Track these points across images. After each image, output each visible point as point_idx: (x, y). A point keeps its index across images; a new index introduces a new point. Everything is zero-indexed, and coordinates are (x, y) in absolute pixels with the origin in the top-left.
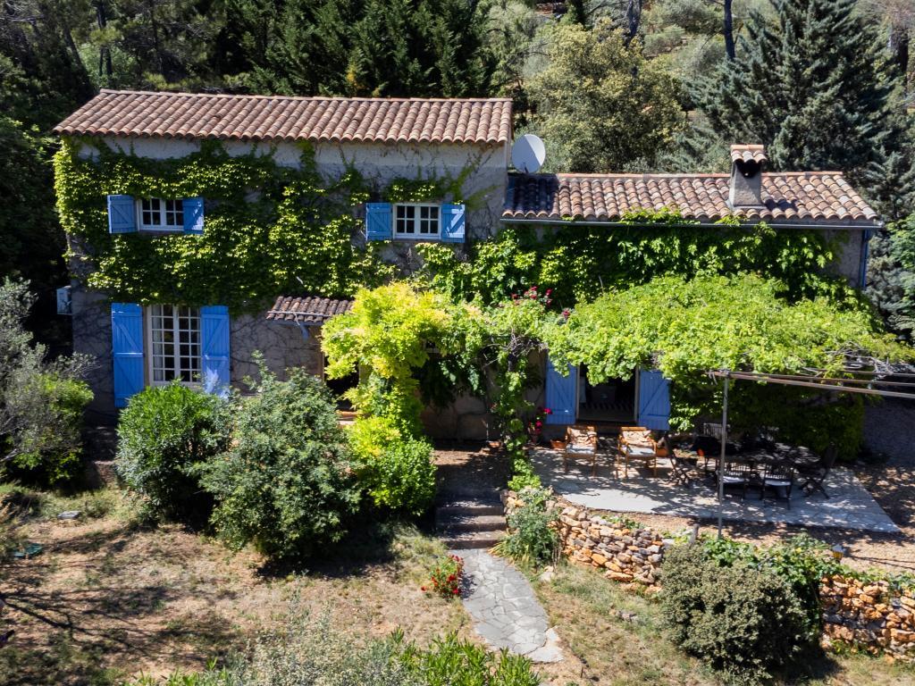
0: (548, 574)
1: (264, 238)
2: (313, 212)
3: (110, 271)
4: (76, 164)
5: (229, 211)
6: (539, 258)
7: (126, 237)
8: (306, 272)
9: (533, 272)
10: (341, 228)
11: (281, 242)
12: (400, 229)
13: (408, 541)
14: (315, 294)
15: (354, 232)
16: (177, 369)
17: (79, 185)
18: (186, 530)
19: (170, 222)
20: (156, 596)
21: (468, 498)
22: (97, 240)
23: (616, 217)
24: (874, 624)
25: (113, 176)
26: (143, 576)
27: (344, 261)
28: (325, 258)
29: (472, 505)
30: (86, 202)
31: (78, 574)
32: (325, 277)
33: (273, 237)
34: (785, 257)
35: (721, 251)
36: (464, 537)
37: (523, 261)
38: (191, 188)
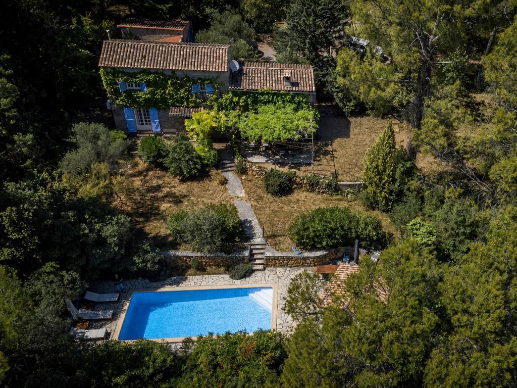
0: (244, 177)
1: (164, 93)
2: (177, 87)
3: (121, 100)
4: (107, 74)
5: (154, 86)
6: (239, 99)
7: (124, 92)
8: (177, 101)
9: (238, 102)
10: (186, 90)
11: (169, 94)
12: (202, 89)
13: (214, 172)
14: (180, 107)
15: (189, 91)
16: (144, 122)
17: (109, 79)
18: (160, 170)
19: (136, 86)
20: (158, 188)
21: (226, 160)
22: (117, 93)
23: (257, 90)
24: (301, 184)
25: (118, 77)
26: (155, 182)
27: (187, 99)
28: (183, 98)
29: (227, 162)
30: (112, 83)
31: (140, 183)
32: (183, 103)
33: (167, 92)
34: (297, 99)
35: (282, 98)
36: (226, 170)
37: (235, 99)
38: (142, 80)
